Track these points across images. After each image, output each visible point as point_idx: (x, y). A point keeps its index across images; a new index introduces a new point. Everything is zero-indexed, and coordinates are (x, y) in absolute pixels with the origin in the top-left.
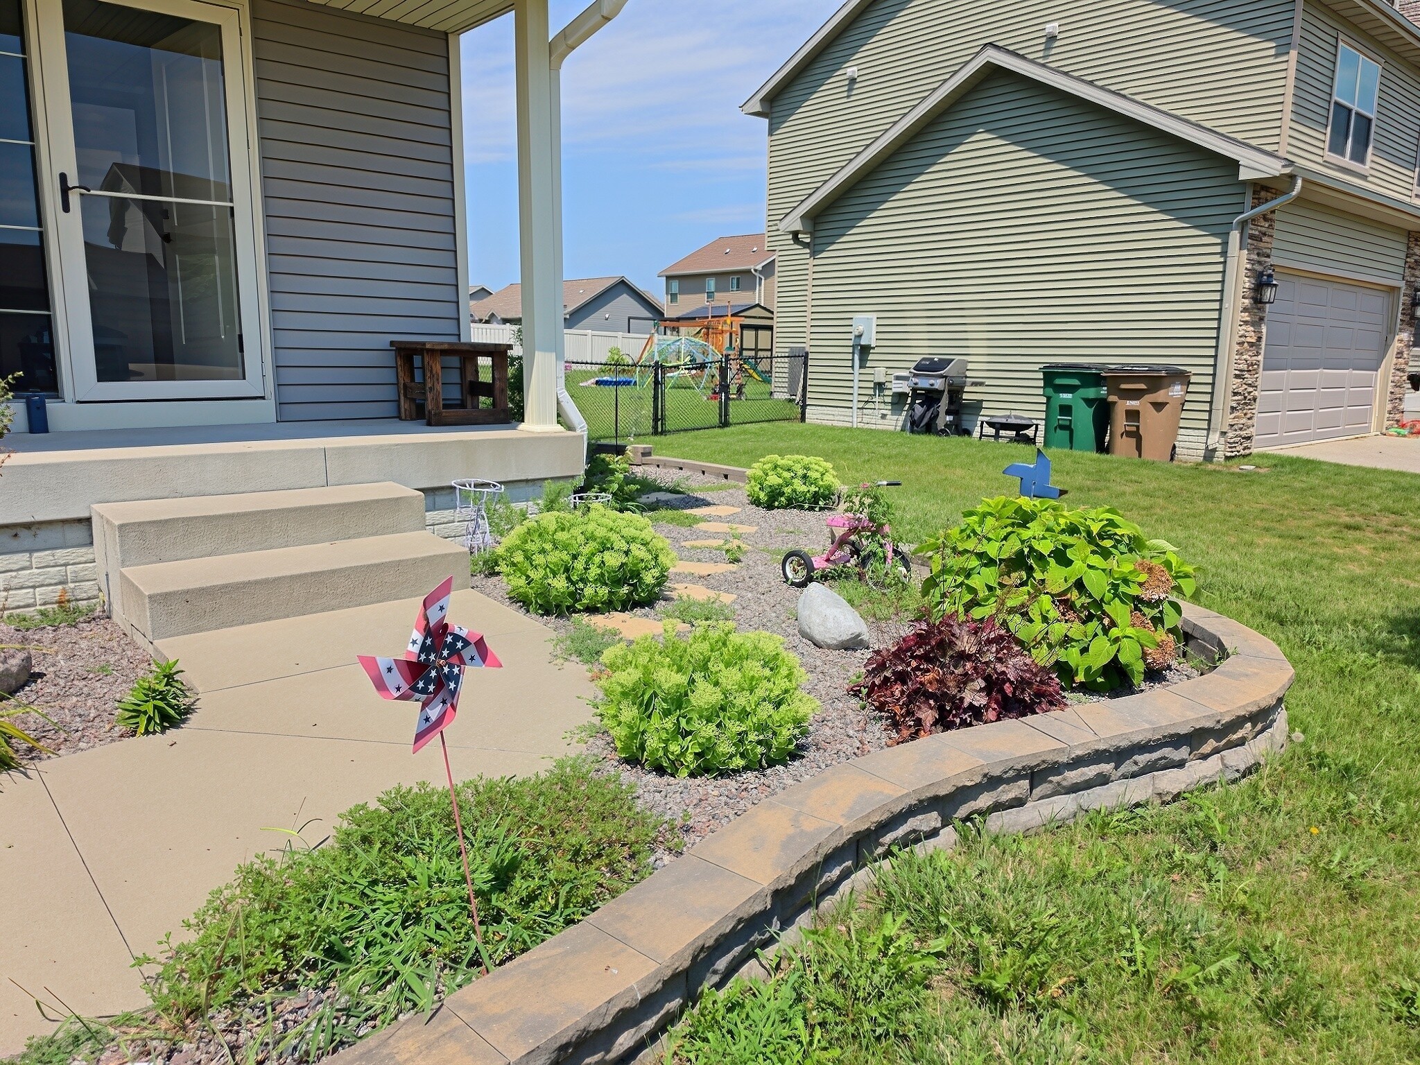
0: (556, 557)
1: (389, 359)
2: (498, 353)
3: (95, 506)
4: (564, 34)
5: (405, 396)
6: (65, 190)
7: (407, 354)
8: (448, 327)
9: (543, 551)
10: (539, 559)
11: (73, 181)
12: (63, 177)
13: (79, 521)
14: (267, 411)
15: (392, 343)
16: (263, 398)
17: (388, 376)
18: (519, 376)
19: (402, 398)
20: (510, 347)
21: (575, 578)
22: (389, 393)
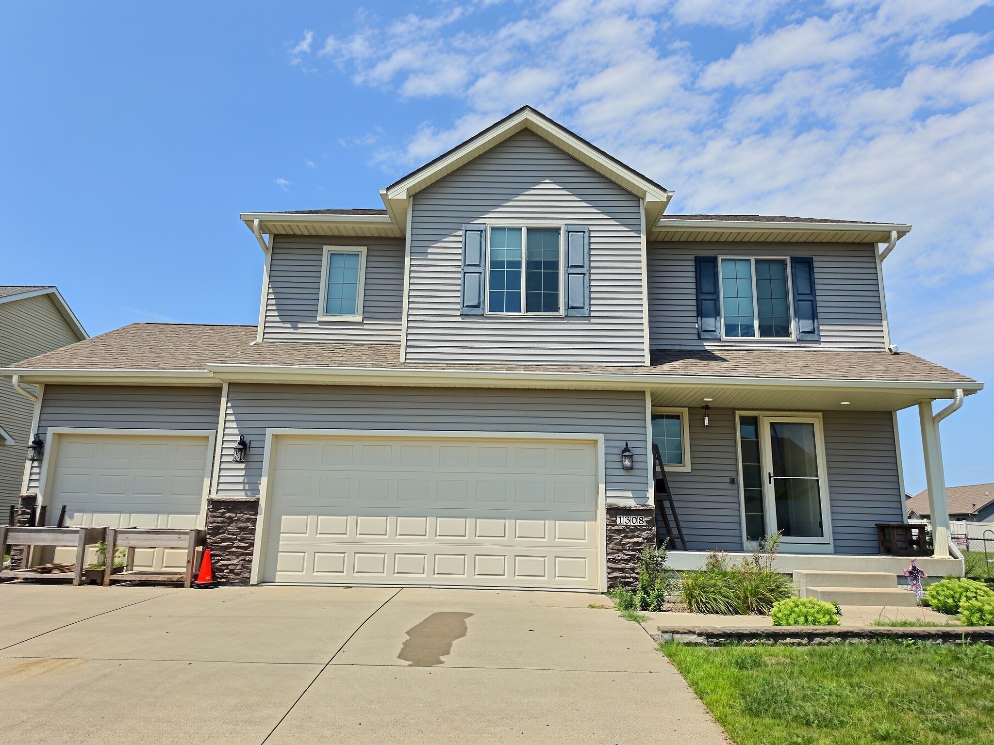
0: (947, 592)
1: (875, 531)
2: (921, 528)
3: (794, 570)
4: (939, 415)
5: (882, 544)
6: (770, 477)
7: (882, 529)
8: (898, 518)
9: (943, 591)
10: (942, 593)
11: (772, 475)
12: (769, 473)
13: (789, 574)
14: (831, 548)
15: (876, 525)
16: (829, 544)
17: (875, 537)
18: (931, 539)
19: (881, 545)
20: (926, 525)
21: (956, 600)
22: (876, 544)
